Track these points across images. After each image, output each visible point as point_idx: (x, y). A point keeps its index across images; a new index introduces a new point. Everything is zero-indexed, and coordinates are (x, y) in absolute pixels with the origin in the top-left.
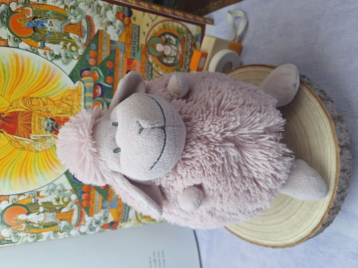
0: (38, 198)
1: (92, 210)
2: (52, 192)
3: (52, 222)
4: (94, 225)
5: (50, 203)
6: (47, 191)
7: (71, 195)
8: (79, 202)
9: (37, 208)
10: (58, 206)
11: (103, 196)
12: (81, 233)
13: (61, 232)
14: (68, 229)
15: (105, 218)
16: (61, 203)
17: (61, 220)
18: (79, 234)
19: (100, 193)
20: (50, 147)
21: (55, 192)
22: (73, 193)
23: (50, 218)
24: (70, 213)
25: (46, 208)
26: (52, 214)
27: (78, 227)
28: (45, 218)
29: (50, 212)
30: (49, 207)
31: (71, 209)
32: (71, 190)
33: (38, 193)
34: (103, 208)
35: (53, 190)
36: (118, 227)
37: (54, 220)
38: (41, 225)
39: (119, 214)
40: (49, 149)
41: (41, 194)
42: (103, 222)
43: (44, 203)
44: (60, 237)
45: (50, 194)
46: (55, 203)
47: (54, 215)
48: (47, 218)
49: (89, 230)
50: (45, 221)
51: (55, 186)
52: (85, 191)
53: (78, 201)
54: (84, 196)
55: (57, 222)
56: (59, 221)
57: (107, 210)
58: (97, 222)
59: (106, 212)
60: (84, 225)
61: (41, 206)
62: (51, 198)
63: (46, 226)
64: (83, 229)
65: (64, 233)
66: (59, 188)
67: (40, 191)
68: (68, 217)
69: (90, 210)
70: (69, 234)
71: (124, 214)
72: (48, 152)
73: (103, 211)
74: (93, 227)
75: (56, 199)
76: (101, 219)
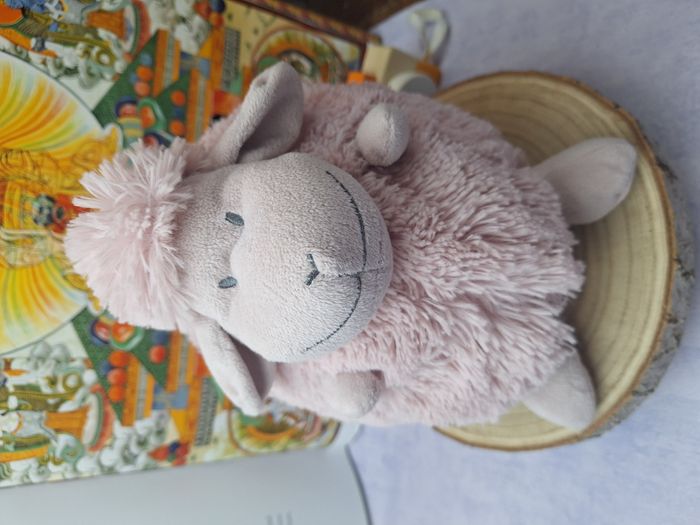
0: (6, 375)
1: (131, 411)
2: (40, 363)
3: (37, 436)
4: (134, 449)
5: (35, 388)
6: (29, 359)
7: (82, 370)
8: (102, 389)
9: (3, 398)
10: (53, 396)
11: (156, 378)
12: (101, 466)
13: (57, 463)
14: (72, 455)
15: (160, 433)
16: (60, 389)
17: (58, 431)
18: (97, 472)
19: (149, 370)
20: (41, 258)
21: (48, 362)
22: (90, 368)
23: (32, 424)
24: (79, 416)
25: (23, 399)
26: (36, 416)
27: (97, 453)
28: (20, 423)
29: (34, 410)
30: (31, 398)
31: (83, 404)
32: (85, 361)
33: (8, 364)
34: (155, 406)
35: (42, 359)
36: (188, 457)
37: (41, 431)
38: (8, 443)
39: (191, 424)
40: (39, 265)
41: (15, 366)
42: (153, 442)
43: (20, 388)
44: (54, 477)
45: (36, 367)
46: (46, 390)
47: (41, 419)
48: (25, 424)
49: (121, 463)
50: (19, 432)
51: (49, 349)
52: (115, 362)
53: (99, 386)
54: (113, 376)
55: (47, 435)
56: (53, 432)
57: (165, 412)
58: (142, 440)
59: (161, 417)
60: (111, 446)
61: (13, 394)
62: (38, 377)
63: (22, 445)
64: (109, 457)
65: (64, 465)
66: (57, 353)
67: (12, 359)
68: (75, 424)
69: (126, 411)
70: (75, 470)
71: (202, 423)
72: (37, 269)
73: (155, 414)
74: (131, 454)
75: (48, 378)
76: (149, 433)
